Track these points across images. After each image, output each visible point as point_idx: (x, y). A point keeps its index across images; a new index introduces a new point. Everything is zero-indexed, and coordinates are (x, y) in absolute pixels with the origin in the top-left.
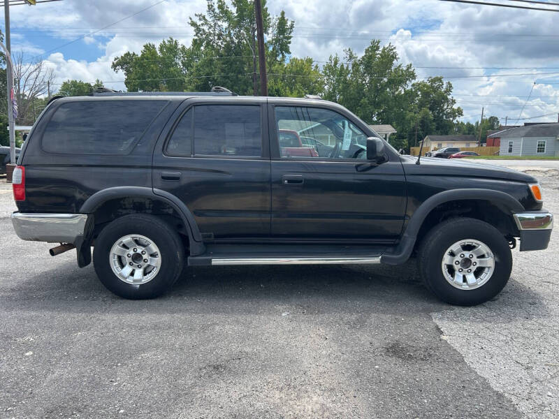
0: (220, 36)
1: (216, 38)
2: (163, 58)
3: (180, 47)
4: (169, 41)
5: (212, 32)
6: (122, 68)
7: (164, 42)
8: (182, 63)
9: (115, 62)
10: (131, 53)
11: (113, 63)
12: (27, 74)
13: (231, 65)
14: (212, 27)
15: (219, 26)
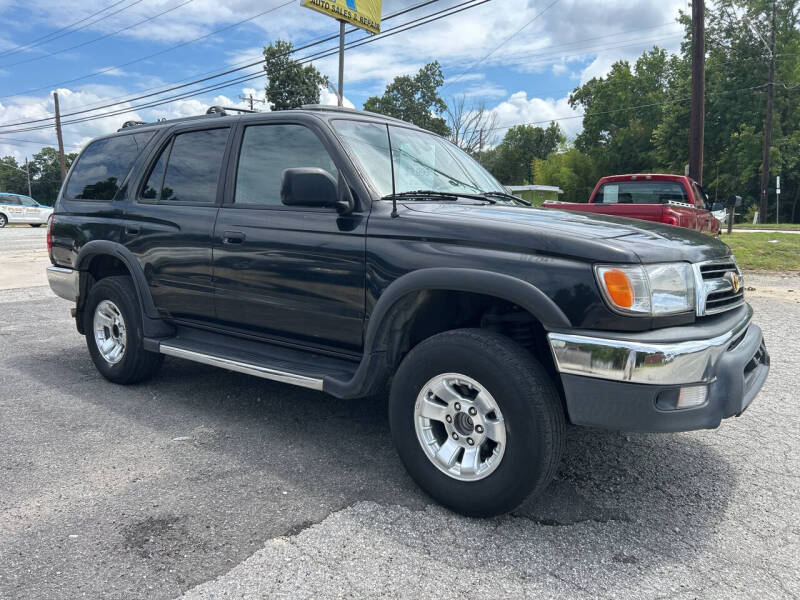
0: (729, 32)
1: (723, 35)
2: (639, 81)
3: (668, 59)
4: (652, 53)
5: (716, 27)
6: (582, 102)
7: (644, 55)
8: (669, 82)
9: (574, 95)
10: (598, 78)
11: (571, 97)
12: (467, 122)
13: (744, 76)
14: (715, 18)
15: (729, 16)
